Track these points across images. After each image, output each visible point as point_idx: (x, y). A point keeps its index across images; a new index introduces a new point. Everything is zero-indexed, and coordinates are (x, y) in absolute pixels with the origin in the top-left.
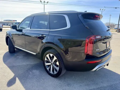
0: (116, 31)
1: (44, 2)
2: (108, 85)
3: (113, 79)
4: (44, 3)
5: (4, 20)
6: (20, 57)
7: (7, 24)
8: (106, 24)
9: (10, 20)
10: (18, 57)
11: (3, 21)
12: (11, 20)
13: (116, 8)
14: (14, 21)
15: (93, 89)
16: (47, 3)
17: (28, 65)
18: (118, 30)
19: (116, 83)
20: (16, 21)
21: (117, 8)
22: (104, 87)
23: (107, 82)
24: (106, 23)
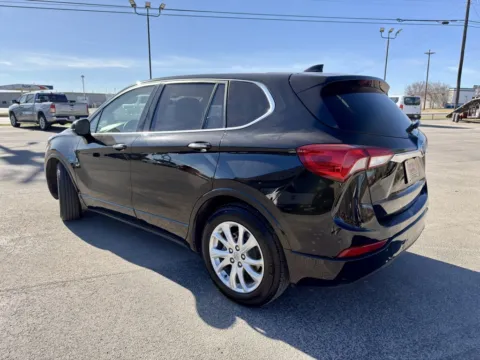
0: (450, 116)
1: (148, 7)
4: (145, 11)
8: (412, 89)
9: (23, 86)
13: (445, 23)
14: (42, 88)
16: (161, 8)
18: (456, 112)
20: (51, 88)
21: (450, 23)
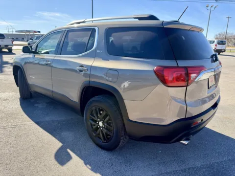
2: (204, 164)
3: (216, 153)
5: (16, 31)
6: (40, 106)
7: (23, 39)
8: (218, 36)
9: (27, 31)
10: (36, 105)
11: (15, 33)
12: (29, 31)
14: (35, 32)
15: (174, 171)
17: (53, 121)
19: (221, 160)
20: (39, 32)
22: (195, 167)
23: (204, 157)
24: (220, 35)
